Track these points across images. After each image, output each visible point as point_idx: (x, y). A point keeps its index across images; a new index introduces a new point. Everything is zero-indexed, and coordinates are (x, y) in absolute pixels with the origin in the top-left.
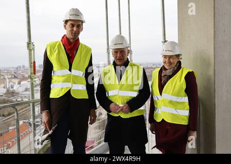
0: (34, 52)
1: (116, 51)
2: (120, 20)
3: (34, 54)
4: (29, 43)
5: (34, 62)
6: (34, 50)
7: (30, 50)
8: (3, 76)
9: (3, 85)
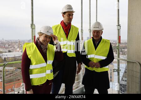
0: (35, 30)
1: (94, 32)
2: (90, 11)
3: (35, 31)
4: (32, 25)
5: (35, 36)
6: (35, 29)
7: (33, 29)
8: (21, 45)
9: (21, 50)
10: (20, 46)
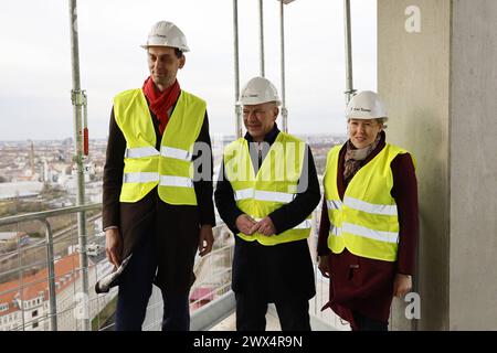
0: (85, 111)
3: (85, 114)
4: (76, 93)
5: (86, 131)
6: (85, 107)
7: (78, 106)
8: (37, 156)
9: (37, 175)
10: (36, 160)
